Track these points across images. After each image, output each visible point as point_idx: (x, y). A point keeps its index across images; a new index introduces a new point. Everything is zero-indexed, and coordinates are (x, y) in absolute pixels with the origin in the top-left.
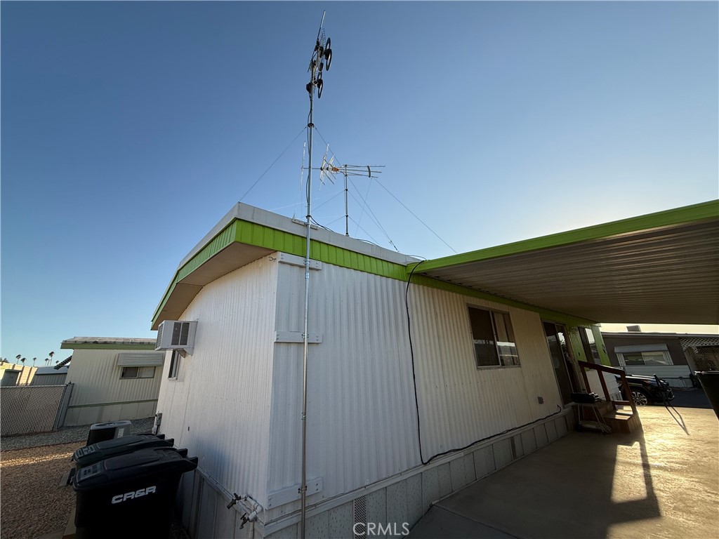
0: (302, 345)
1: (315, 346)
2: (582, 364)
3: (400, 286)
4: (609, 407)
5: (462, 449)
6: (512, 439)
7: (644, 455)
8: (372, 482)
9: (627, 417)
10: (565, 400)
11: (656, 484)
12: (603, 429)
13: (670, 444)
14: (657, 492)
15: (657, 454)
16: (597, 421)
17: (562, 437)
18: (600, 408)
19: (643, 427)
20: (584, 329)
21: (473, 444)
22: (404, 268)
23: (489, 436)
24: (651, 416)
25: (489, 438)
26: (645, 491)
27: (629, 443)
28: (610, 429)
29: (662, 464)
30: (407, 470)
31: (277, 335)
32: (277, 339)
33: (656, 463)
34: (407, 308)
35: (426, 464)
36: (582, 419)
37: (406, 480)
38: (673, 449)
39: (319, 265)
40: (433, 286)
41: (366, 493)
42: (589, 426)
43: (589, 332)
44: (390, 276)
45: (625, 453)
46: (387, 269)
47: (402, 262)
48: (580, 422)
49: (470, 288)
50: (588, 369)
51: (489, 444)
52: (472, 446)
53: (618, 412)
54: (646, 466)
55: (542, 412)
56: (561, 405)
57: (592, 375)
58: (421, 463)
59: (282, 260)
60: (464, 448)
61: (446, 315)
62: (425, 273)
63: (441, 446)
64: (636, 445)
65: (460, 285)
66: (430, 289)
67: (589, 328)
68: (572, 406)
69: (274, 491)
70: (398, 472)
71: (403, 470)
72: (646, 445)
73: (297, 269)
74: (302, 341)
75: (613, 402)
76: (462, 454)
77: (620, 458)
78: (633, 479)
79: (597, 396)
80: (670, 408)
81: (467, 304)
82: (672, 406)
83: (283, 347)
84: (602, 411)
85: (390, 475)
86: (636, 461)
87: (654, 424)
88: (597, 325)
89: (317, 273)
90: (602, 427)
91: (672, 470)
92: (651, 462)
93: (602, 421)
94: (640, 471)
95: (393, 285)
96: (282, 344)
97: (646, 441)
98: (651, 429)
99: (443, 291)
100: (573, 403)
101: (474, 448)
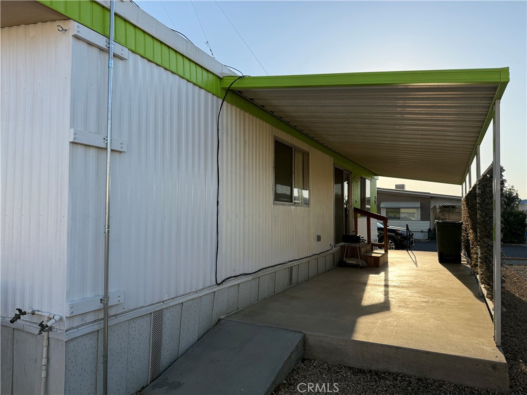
0: (105, 152)
1: (117, 155)
2: (356, 210)
3: (213, 102)
4: (369, 247)
5: (251, 274)
6: (291, 269)
7: (386, 280)
8: (170, 298)
9: (380, 255)
10: (337, 240)
11: (391, 295)
12: (361, 264)
13: (404, 273)
14: (390, 299)
15: (395, 279)
16: (358, 258)
17: (329, 270)
18: (362, 247)
19: (389, 263)
20: (365, 179)
21: (260, 270)
22: (219, 80)
23: (274, 265)
24: (396, 257)
25: (274, 266)
26: (384, 299)
27: (378, 273)
28: (365, 264)
29: (397, 284)
30: (203, 289)
31: (75, 134)
32: (74, 139)
33: (393, 284)
34: (218, 129)
35: (219, 284)
36: (346, 257)
37: (201, 297)
38: (406, 276)
39: (125, 52)
40: (246, 110)
41: (164, 306)
42: (351, 262)
43: (368, 182)
44: (204, 87)
45: (374, 279)
46: (201, 77)
47: (217, 71)
48: (345, 259)
49: (280, 119)
50: (360, 215)
51: (273, 271)
52: (260, 272)
53: (374, 252)
54: (386, 286)
55: (317, 248)
56: (333, 245)
57: (362, 221)
58: (215, 283)
59: (78, 34)
60: (253, 273)
61: (254, 145)
62: (239, 92)
63: (234, 270)
64: (382, 274)
65: (271, 113)
66: (242, 112)
67: (369, 180)
68: (341, 246)
69: (74, 301)
70: (194, 290)
71: (199, 289)
72: (389, 274)
73: (95, 51)
74: (104, 146)
75: (372, 244)
76: (250, 277)
77: (369, 282)
78: (376, 293)
79: (362, 237)
80: (410, 252)
81: (275, 137)
82: (411, 251)
83: (80, 149)
84: (363, 250)
85: (187, 293)
86: (380, 283)
87: (397, 262)
88: (376, 177)
89: (120, 63)
90: (361, 262)
91: (402, 287)
92: (390, 283)
93: (361, 258)
94: (383, 289)
95: (206, 99)
96: (79, 146)
97: (389, 272)
98: (393, 264)
99: (254, 118)
100: (342, 244)
101: (260, 274)
